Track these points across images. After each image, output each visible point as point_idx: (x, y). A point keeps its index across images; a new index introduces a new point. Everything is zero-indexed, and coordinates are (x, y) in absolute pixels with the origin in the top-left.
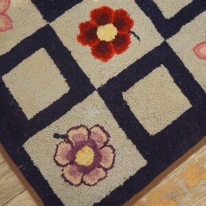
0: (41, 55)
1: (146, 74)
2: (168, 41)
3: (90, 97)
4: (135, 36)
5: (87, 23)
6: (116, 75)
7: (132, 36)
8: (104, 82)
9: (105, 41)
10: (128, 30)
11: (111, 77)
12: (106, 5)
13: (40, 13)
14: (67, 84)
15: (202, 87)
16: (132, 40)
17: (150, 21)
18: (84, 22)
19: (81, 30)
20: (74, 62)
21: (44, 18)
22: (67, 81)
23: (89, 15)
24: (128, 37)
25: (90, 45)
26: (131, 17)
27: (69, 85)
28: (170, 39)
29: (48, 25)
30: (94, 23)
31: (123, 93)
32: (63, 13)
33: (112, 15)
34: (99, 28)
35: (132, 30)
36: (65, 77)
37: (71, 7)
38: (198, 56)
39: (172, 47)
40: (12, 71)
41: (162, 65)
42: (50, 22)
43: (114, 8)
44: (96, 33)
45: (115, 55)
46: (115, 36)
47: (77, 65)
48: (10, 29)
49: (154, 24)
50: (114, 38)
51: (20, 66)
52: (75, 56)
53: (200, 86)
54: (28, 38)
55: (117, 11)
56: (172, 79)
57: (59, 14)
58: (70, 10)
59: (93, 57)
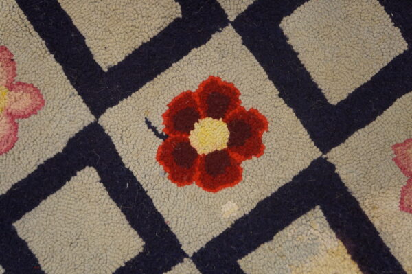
0: (336, 90)
1: (137, 53)
2: (92, 118)
3: (243, 7)
4: (154, 129)
5: (248, 156)
6: (194, 51)
7: (161, 128)
8: (216, 38)
9: (214, 118)
10: (168, 140)
11: (203, 46)
12: (212, 194)
13: (342, 177)
14: (285, 33)
15: (31, 27)
16: (162, 120)
17: (124, 161)
18: (254, 158)
19: (260, 142)
20: (272, 76)
21: (332, 167)
22: (285, 38)
23: (243, 174)
24: (168, 127)
25: (242, 110)
26: (162, 167)
27: (281, 31)
28: (86, 124)
29: (324, 153)
30: (234, 156)
31: (180, 16)
32: (295, 178)
33: (198, 173)
34: (225, 146)
35: (160, 142)
36: (290, 47)
37: (281, 189)
38: (35, 89)
39: (84, 106)
40: (390, 59)
41: (106, 70)
42: (320, 159)
43: (194, 189)
44: (231, 135)
45: (194, 91)
46: (193, 128)
47: (268, 71)
48: (398, 145)
49: (116, 153)
50: (196, 125)
51: (375, 68)
52: (271, 89)
53: (36, 29)
54: (362, 125)
55: (189, 182)
56: (88, 42)
57: (303, 174)
58: (282, 184)
59: (237, 86)
